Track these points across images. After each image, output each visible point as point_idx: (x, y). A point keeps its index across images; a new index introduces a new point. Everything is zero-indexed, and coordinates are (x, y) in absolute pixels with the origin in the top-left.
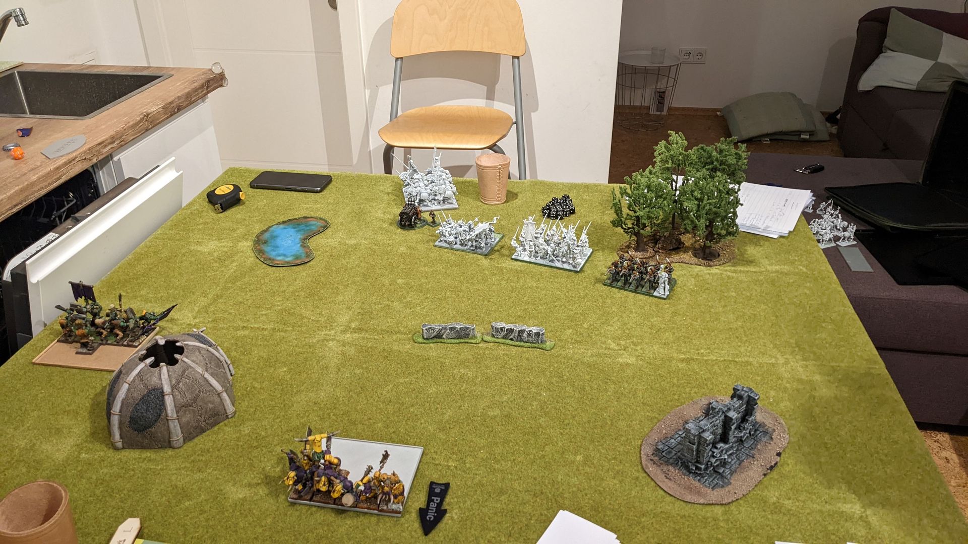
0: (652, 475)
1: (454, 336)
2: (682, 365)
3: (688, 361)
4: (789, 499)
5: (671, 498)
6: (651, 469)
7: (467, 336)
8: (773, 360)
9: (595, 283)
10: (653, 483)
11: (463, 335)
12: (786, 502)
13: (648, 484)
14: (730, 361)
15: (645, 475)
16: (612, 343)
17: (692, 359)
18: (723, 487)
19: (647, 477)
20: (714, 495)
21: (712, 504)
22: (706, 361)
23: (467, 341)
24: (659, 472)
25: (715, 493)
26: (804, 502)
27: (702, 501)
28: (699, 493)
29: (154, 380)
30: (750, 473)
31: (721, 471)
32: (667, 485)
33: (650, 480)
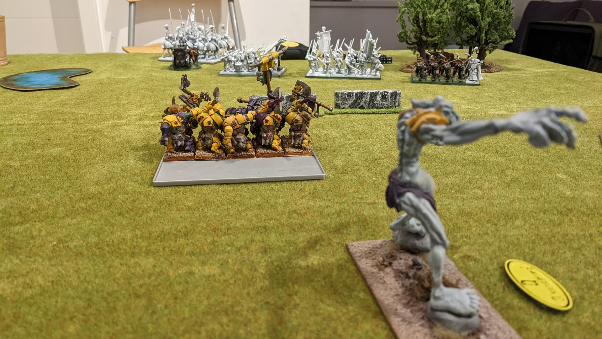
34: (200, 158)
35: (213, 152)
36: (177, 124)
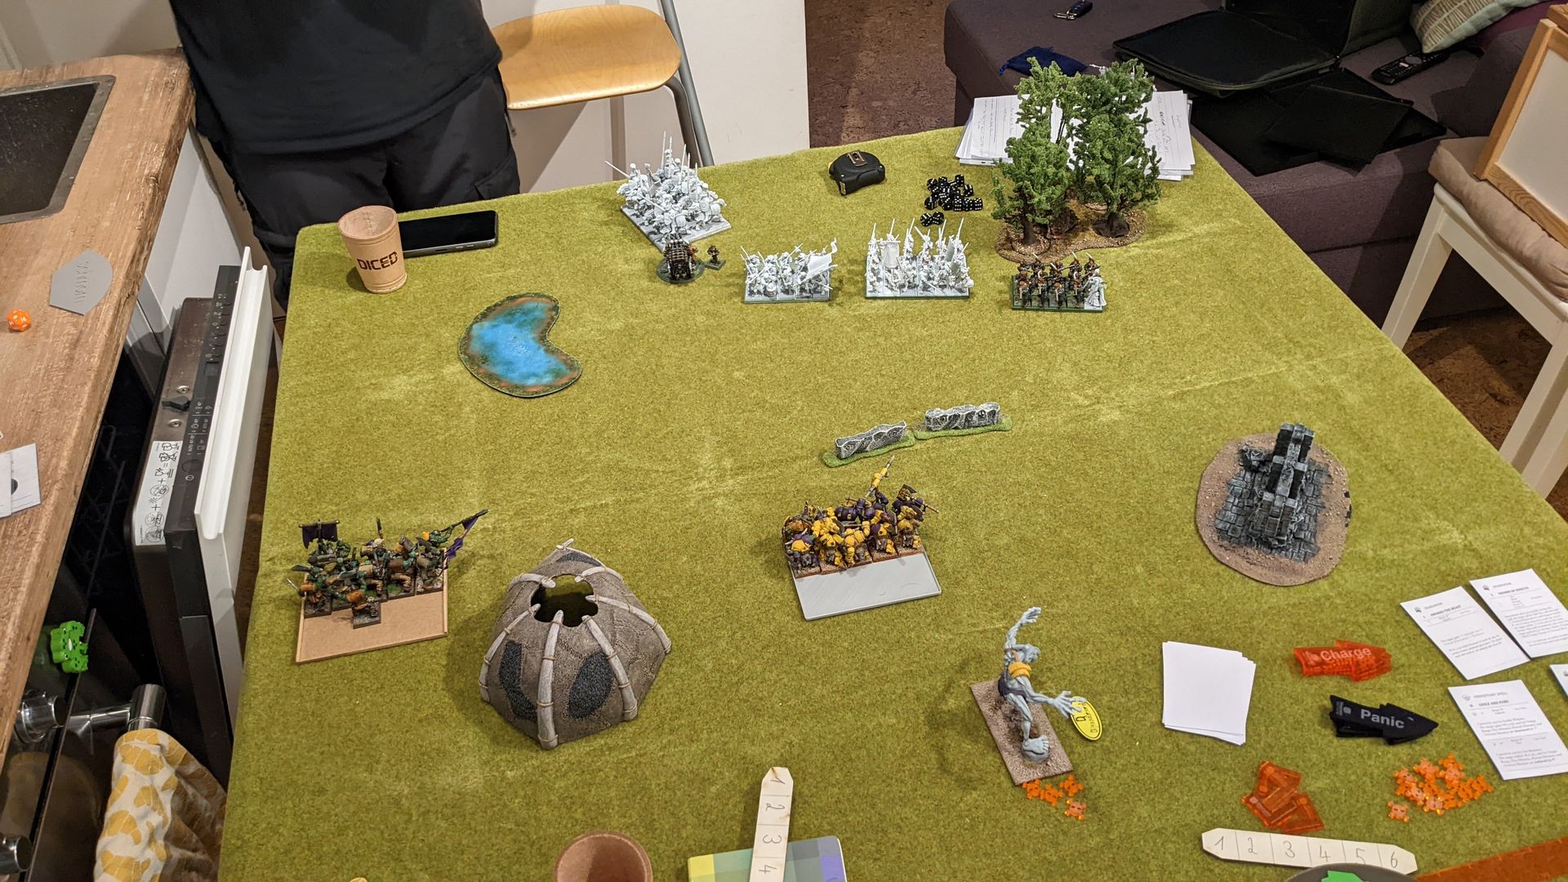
0: (1233, 566)
1: (881, 444)
2: (1177, 406)
3: (1180, 396)
4: (1385, 547)
5: (1268, 586)
6: (1227, 557)
7: (897, 439)
8: (1273, 370)
9: (1000, 310)
10: (1238, 576)
11: (892, 439)
12: (1385, 551)
13: (1233, 578)
14: (1227, 383)
15: (1223, 567)
16: (1077, 397)
17: (1184, 393)
18: (1314, 555)
19: (1228, 569)
20: (1311, 568)
21: (1315, 580)
22: (1201, 390)
23: (897, 446)
24: (1239, 559)
25: (1311, 566)
26: (1402, 546)
27: (1303, 581)
28: (1294, 571)
29: (587, 644)
30: (1331, 528)
31: (1302, 536)
32: (1257, 572)
33: (1232, 572)
34: (826, 571)
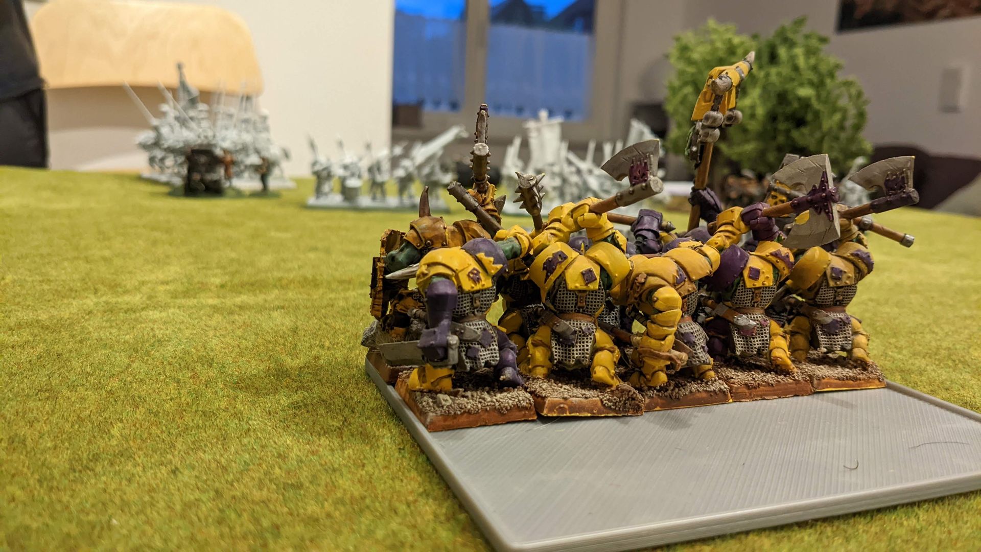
34: (562, 410)
35: (601, 386)
36: (479, 280)
